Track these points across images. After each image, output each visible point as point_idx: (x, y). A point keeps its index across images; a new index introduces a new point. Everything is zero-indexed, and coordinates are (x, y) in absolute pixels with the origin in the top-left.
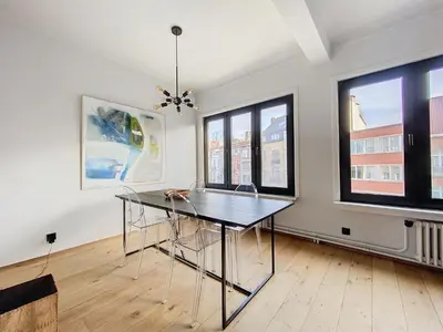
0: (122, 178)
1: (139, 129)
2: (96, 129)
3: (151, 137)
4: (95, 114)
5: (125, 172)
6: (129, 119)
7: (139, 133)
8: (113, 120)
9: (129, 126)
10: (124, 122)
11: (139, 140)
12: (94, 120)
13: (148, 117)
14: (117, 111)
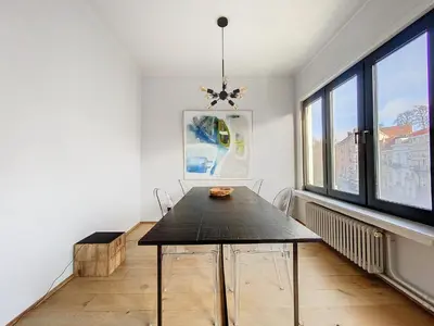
0: (212, 172)
1: (226, 129)
2: (193, 134)
3: (237, 135)
4: (191, 123)
5: (214, 168)
6: (217, 122)
7: (225, 133)
8: (205, 125)
9: (216, 128)
10: (213, 125)
11: (226, 140)
12: (191, 128)
13: (234, 117)
14: (207, 118)
